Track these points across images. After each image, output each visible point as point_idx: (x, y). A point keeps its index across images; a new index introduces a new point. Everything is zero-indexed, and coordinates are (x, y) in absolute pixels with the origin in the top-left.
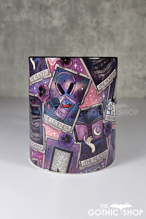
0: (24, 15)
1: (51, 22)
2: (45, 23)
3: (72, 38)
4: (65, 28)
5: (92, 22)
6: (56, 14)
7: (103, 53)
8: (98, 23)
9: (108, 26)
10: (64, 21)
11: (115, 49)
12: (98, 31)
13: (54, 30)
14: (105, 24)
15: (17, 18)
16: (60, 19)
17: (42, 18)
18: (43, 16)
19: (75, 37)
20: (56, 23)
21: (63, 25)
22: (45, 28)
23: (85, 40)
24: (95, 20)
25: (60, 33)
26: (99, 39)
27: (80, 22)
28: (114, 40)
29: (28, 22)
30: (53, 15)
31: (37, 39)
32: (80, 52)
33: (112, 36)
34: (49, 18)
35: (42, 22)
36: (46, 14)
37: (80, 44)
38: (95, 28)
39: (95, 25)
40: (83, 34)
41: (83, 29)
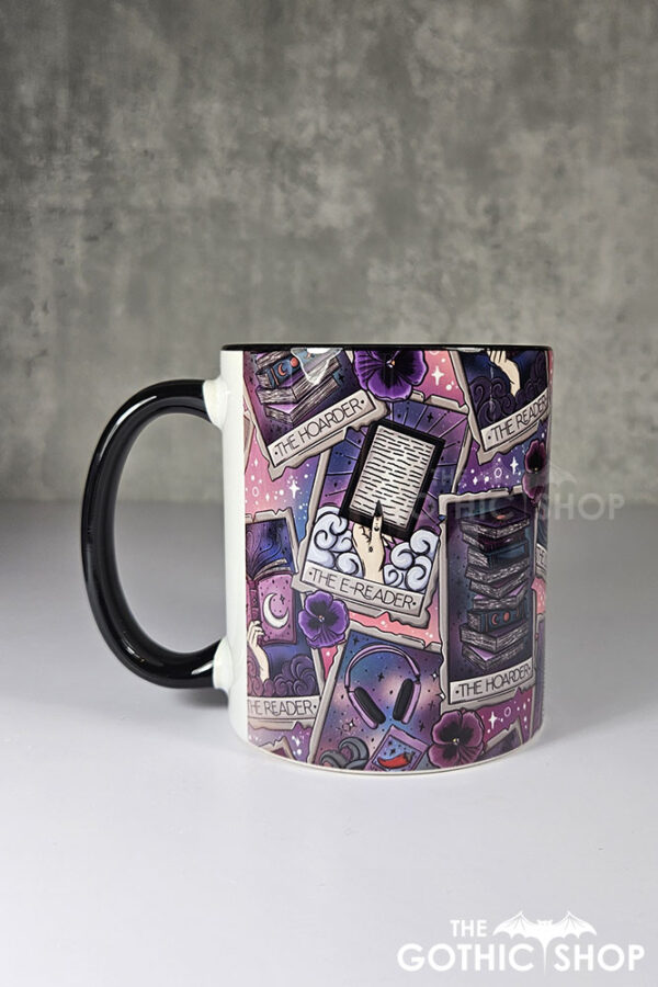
0: (208, 185)
1: (311, 211)
2: (290, 214)
3: (393, 274)
4: (365, 231)
5: (471, 212)
6: (333, 178)
7: (513, 329)
8: (494, 213)
9: (536, 227)
10: (365, 203)
11: (560, 314)
12: (496, 246)
13: (324, 242)
14: (524, 219)
15: (179, 196)
16: (349, 199)
17: (278, 196)
18: (283, 187)
19: (408, 267)
20: (333, 213)
21: (360, 221)
22: (291, 235)
23: (446, 279)
24: (483, 202)
25: (349, 252)
26: (500, 275)
27: (425, 210)
28: (557, 280)
29: (223, 211)
30: (322, 181)
31: (257, 277)
32: (428, 328)
33: (549, 263)
34: (304, 194)
35: (279, 209)
36: (295, 177)
37: (425, 296)
38: (481, 236)
39: (483, 221)
40: (436, 256)
41: (436, 235)
